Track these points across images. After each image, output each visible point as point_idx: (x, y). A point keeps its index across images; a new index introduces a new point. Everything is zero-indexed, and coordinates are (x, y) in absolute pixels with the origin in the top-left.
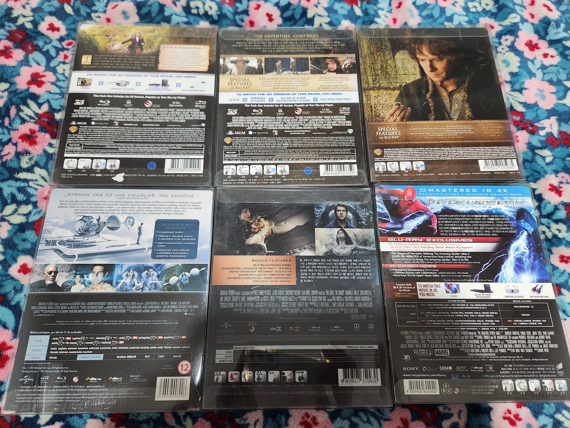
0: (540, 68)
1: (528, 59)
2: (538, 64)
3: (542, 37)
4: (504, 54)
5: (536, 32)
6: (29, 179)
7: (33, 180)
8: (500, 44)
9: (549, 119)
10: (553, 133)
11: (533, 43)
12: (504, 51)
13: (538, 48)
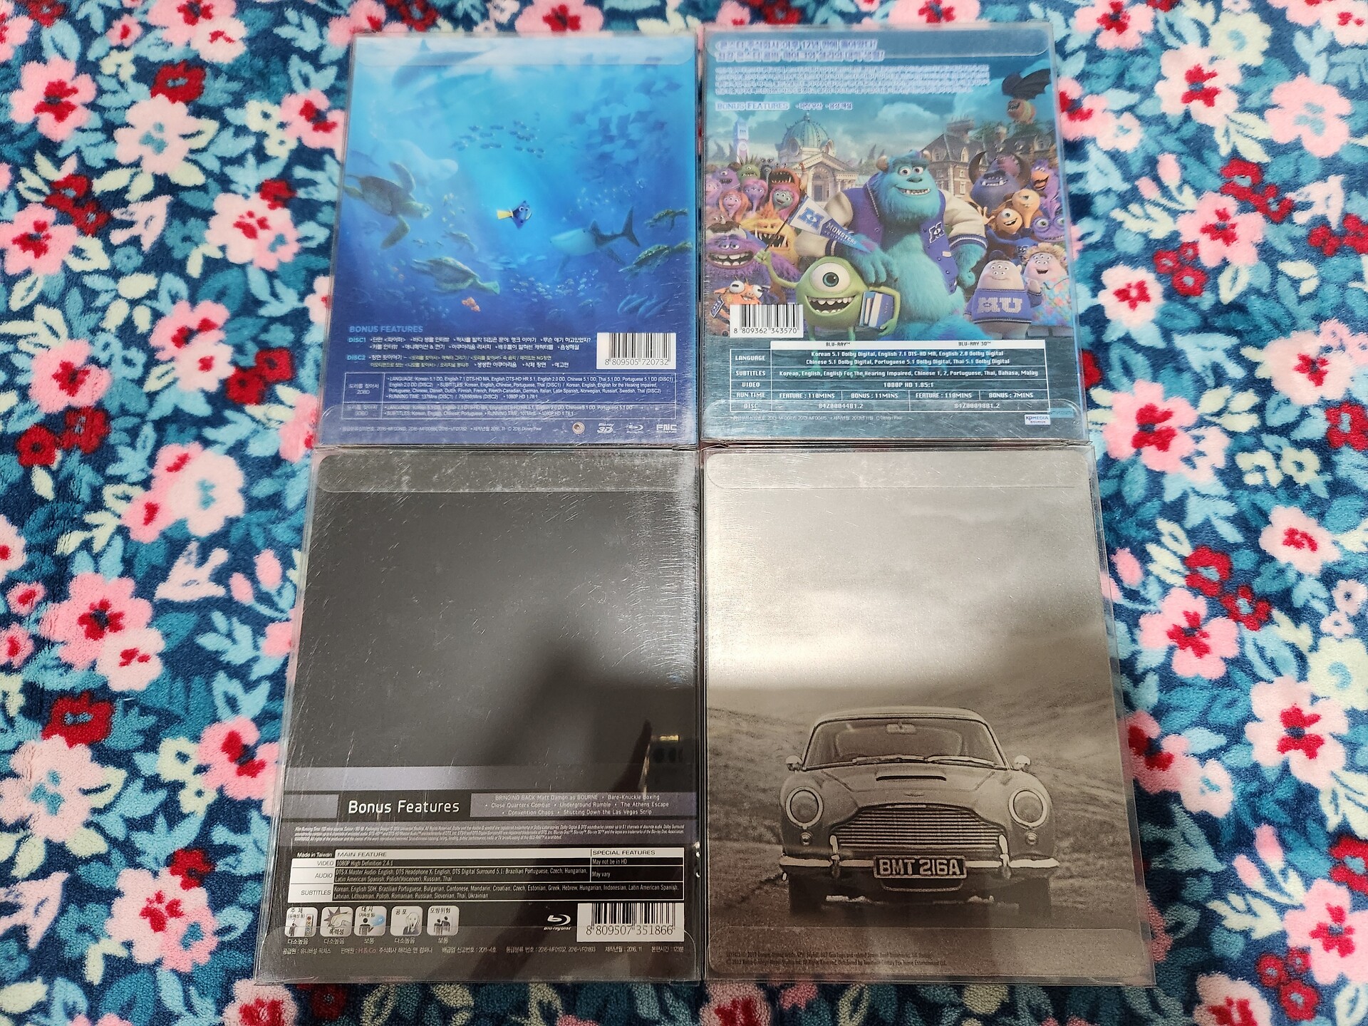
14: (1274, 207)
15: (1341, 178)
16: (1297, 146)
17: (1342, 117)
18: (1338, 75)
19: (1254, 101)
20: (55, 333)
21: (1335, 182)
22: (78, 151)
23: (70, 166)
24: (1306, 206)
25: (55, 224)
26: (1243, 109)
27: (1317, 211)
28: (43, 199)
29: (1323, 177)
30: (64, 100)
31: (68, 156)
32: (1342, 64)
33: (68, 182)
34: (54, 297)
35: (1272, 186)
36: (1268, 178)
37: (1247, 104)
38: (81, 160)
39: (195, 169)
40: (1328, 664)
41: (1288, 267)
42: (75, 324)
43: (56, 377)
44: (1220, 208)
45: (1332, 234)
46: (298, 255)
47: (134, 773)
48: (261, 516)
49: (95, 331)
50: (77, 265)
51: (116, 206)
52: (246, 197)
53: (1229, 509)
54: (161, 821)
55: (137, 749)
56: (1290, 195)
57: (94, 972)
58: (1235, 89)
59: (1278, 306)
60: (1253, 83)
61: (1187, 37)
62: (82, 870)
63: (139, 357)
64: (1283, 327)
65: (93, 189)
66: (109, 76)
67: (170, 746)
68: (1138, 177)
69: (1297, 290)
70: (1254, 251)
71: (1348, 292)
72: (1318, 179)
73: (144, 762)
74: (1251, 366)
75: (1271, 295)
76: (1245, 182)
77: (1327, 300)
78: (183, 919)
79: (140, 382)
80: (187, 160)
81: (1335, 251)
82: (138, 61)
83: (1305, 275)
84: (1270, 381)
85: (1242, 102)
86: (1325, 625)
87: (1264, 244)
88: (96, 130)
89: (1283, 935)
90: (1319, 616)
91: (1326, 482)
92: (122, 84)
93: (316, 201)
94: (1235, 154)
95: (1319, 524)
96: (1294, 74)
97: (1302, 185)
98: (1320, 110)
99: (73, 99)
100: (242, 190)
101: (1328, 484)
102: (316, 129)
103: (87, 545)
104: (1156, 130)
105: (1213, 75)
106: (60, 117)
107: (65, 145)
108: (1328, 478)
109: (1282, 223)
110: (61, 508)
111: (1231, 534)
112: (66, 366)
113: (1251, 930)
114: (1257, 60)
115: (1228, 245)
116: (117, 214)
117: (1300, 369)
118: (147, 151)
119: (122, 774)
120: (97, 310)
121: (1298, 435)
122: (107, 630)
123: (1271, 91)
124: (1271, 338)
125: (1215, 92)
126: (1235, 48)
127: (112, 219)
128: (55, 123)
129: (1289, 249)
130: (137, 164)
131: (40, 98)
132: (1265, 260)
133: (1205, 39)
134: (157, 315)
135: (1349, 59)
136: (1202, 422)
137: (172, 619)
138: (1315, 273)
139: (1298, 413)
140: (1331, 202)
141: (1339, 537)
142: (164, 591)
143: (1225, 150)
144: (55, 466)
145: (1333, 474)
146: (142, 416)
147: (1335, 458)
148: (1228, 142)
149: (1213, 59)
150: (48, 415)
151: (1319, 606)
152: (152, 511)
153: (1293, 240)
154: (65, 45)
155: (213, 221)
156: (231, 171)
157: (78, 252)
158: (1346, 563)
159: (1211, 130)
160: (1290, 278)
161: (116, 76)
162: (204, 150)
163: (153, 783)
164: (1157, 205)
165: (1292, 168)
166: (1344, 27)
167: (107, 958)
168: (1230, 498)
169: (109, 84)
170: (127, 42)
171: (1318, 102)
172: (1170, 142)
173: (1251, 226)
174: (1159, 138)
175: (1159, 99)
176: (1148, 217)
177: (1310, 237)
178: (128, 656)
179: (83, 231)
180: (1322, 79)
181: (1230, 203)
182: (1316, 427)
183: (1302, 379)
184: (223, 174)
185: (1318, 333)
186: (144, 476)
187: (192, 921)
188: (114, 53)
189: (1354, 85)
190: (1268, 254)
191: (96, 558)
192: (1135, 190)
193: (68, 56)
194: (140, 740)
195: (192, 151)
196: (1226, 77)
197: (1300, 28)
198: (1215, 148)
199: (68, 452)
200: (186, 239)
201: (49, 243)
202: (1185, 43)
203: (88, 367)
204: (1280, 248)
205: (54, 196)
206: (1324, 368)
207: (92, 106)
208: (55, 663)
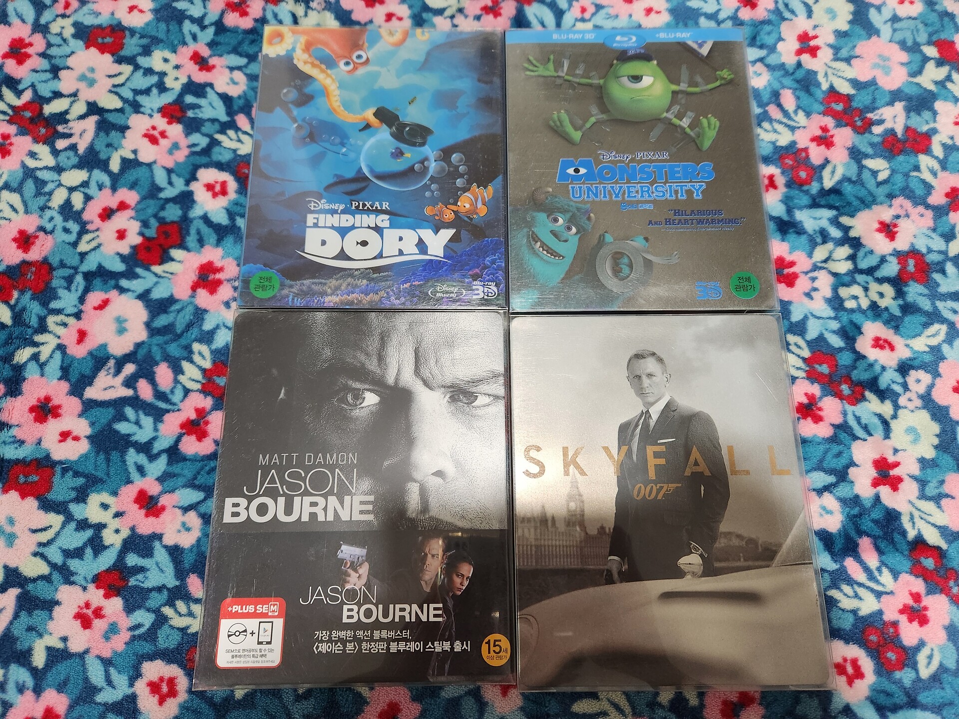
14: (859, 123)
15: (903, 103)
16: (873, 83)
17: (902, 64)
18: (899, 36)
19: (844, 53)
20: (15, 210)
21: (899, 106)
22: (33, 86)
23: (27, 96)
24: (881, 122)
25: (16, 135)
26: (836, 59)
27: (888, 125)
28: (7, 118)
29: (891, 103)
30: (23, 51)
31: (26, 89)
32: (901, 29)
33: (26, 106)
34: (15, 185)
35: (857, 109)
36: (855, 104)
37: (839, 55)
38: (35, 92)
39: (116, 98)
40: (905, 427)
41: (870, 163)
42: (30, 204)
43: (15, 240)
44: (823, 124)
45: (898, 140)
46: (187, 157)
47: (69, 518)
48: (159, 339)
49: (43, 209)
50: (31, 163)
51: (60, 123)
52: (151, 116)
53: (835, 325)
54: (89, 551)
55: (72, 501)
56: (869, 115)
57: (39, 659)
58: (831, 46)
59: (863, 190)
60: (842, 41)
61: (798, 12)
62: (30, 587)
63: (74, 227)
64: (867, 202)
65: (44, 112)
66: (56, 34)
67: (95, 499)
68: (767, 104)
69: (876, 178)
70: (846, 152)
71: (910, 179)
72: (888, 105)
73: (77, 510)
74: (846, 229)
75: (858, 182)
76: (839, 107)
77: (896, 185)
78: (105, 620)
79: (75, 244)
80: (111, 91)
81: (900, 152)
82: (76, 25)
83: (881, 168)
84: (859, 238)
85: (835, 54)
86: (902, 401)
87: (853, 148)
88: (46, 71)
89: (880, 612)
90: (898, 395)
91: (899, 305)
92: (65, 40)
93: (201, 119)
94: (832, 89)
95: (896, 333)
96: (870, 36)
97: (878, 108)
98: (888, 59)
99: (30, 50)
100: (149, 111)
101: (901, 307)
102: (201, 69)
103: (35, 357)
104: (779, 74)
105: (816, 37)
106: (20, 62)
107: (23, 81)
108: (901, 302)
109: (864, 133)
110: (17, 331)
111: (836, 341)
112: (22, 233)
113: (858, 609)
114: (845, 27)
115: (828, 149)
116: (60, 128)
117: (879, 230)
118: (82, 86)
119: (60, 518)
120: (45, 194)
121: (879, 274)
122: (50, 417)
123: (855, 46)
124: (859, 210)
125: (817, 48)
126: (830, 19)
127: (56, 132)
128: (17, 66)
129: (870, 151)
130: (75, 95)
131: (6, 49)
132: (853, 158)
133: (810, 13)
134: (88, 198)
135: (906, 26)
136: (815, 268)
137: (96, 412)
138: (888, 166)
139: (879, 259)
140: (897, 120)
141: (909, 342)
142: (91, 393)
143: (825, 86)
144: (12, 302)
145: (904, 299)
146: (76, 269)
147: (905, 289)
148: (827, 81)
149: (815, 27)
150: (8, 267)
151: (898, 388)
152: (82, 335)
153: (872, 145)
154: (24, 13)
155: (128, 133)
156: (141, 99)
157: (33, 155)
158: (915, 359)
159: (816, 73)
160: (870, 170)
161: (60, 34)
162: (123, 85)
163: (83, 524)
164: (781, 123)
165: (870, 97)
166: (901, 5)
167: (49, 649)
168: (835, 318)
169: (54, 40)
170: (68, 12)
171: (886, 53)
172: (787, 81)
173: (844, 136)
174: (781, 79)
175: (780, 54)
176: (775, 131)
177: (883, 142)
178: (65, 436)
179: (37, 140)
180: (888, 38)
181: (829, 122)
182: (892, 268)
183: (881, 237)
184: (135, 101)
185: (891, 206)
186: (76, 310)
187: (111, 621)
188: (59, 19)
189: (910, 43)
190: (856, 154)
191: (42, 366)
192: (766, 112)
193: (26, 21)
194: (73, 494)
195: (114, 86)
196: (825, 38)
197: (873, 5)
198: (818, 85)
199: (22, 292)
200: (109, 145)
201: (12, 148)
202: (796, 16)
203: (38, 234)
204: (863, 150)
205: (15, 116)
206: (896, 229)
207: (43, 55)
208: (12, 440)
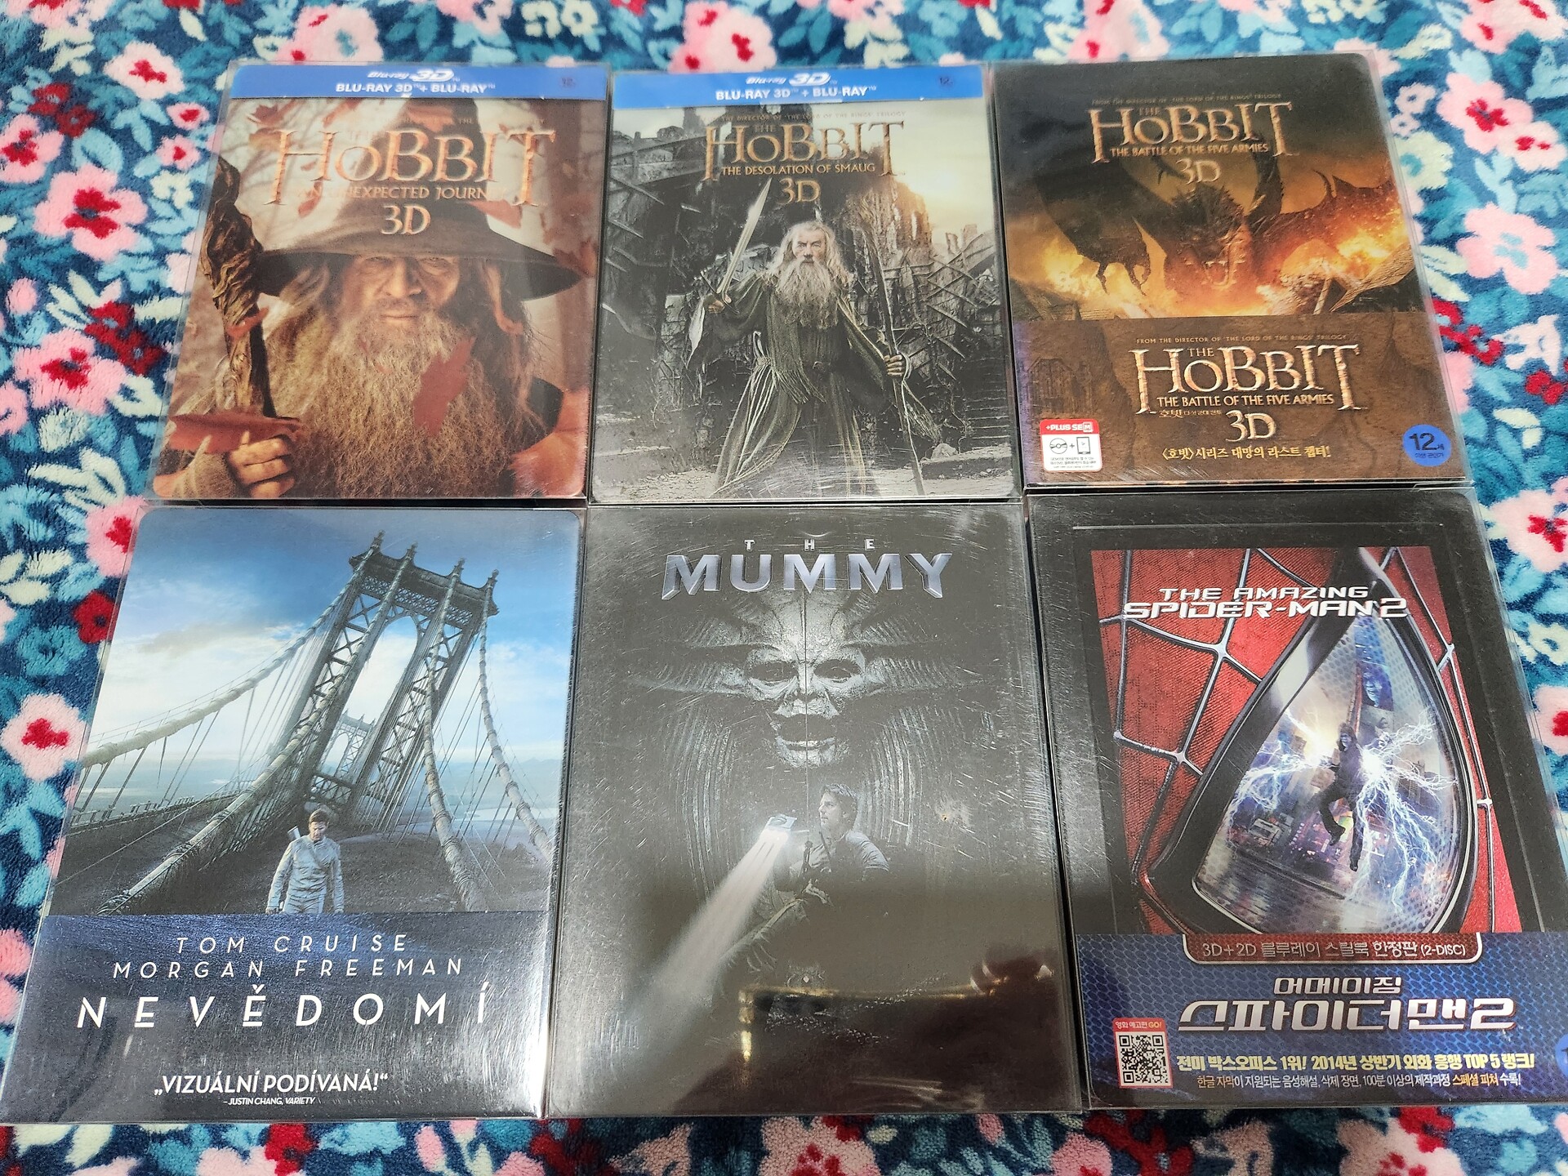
0: (1510, 178)
1: (1473, 153)
2: (1503, 168)
3: (1515, 92)
4: (1407, 138)
5: (1499, 76)
6: (64, 483)
7: (73, 488)
8: (1395, 110)
9: (1535, 322)
10: (1547, 362)
11: (1490, 110)
12: (1404, 131)
13: (1503, 123)
